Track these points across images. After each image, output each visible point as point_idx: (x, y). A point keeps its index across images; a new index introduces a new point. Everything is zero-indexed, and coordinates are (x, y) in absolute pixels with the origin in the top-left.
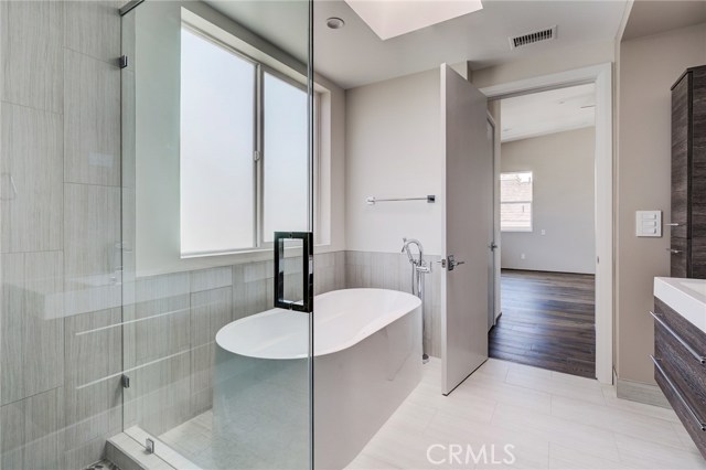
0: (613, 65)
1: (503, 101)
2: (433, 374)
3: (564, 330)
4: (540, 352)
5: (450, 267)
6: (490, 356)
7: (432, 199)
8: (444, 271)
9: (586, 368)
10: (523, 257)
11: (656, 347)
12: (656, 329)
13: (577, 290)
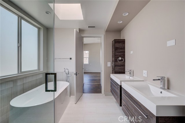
0: (104, 35)
1: (84, 38)
2: (72, 100)
3: (96, 85)
4: (92, 90)
5: (76, 75)
6: (83, 93)
7: (71, 59)
8: (75, 76)
9: (100, 92)
10: (87, 70)
11: (111, 86)
12: (111, 83)
13: (97, 76)
